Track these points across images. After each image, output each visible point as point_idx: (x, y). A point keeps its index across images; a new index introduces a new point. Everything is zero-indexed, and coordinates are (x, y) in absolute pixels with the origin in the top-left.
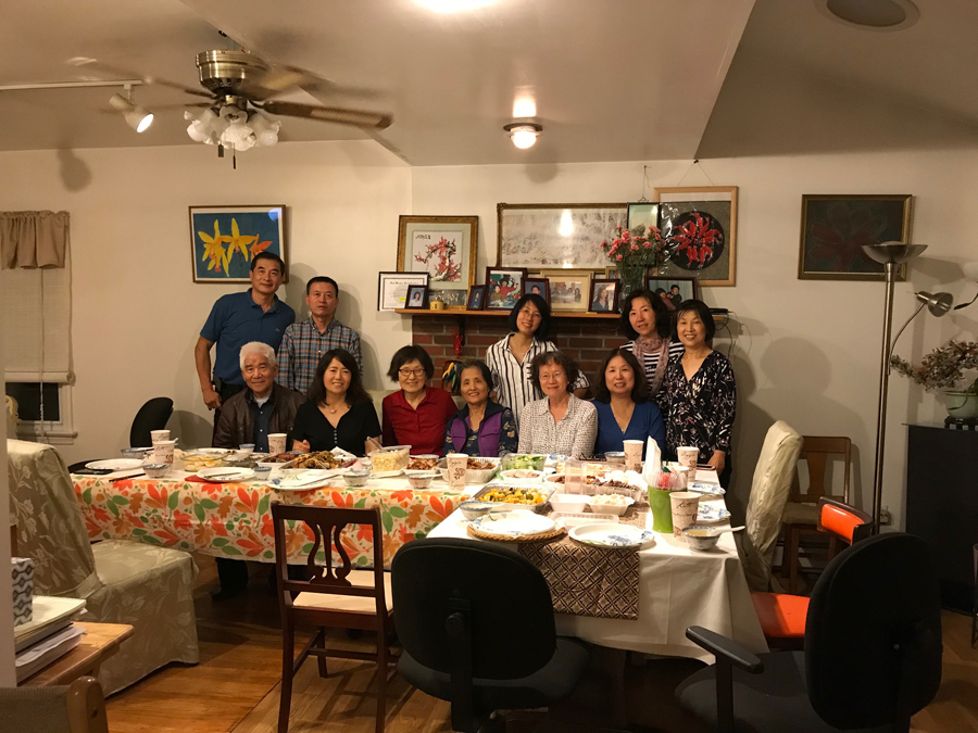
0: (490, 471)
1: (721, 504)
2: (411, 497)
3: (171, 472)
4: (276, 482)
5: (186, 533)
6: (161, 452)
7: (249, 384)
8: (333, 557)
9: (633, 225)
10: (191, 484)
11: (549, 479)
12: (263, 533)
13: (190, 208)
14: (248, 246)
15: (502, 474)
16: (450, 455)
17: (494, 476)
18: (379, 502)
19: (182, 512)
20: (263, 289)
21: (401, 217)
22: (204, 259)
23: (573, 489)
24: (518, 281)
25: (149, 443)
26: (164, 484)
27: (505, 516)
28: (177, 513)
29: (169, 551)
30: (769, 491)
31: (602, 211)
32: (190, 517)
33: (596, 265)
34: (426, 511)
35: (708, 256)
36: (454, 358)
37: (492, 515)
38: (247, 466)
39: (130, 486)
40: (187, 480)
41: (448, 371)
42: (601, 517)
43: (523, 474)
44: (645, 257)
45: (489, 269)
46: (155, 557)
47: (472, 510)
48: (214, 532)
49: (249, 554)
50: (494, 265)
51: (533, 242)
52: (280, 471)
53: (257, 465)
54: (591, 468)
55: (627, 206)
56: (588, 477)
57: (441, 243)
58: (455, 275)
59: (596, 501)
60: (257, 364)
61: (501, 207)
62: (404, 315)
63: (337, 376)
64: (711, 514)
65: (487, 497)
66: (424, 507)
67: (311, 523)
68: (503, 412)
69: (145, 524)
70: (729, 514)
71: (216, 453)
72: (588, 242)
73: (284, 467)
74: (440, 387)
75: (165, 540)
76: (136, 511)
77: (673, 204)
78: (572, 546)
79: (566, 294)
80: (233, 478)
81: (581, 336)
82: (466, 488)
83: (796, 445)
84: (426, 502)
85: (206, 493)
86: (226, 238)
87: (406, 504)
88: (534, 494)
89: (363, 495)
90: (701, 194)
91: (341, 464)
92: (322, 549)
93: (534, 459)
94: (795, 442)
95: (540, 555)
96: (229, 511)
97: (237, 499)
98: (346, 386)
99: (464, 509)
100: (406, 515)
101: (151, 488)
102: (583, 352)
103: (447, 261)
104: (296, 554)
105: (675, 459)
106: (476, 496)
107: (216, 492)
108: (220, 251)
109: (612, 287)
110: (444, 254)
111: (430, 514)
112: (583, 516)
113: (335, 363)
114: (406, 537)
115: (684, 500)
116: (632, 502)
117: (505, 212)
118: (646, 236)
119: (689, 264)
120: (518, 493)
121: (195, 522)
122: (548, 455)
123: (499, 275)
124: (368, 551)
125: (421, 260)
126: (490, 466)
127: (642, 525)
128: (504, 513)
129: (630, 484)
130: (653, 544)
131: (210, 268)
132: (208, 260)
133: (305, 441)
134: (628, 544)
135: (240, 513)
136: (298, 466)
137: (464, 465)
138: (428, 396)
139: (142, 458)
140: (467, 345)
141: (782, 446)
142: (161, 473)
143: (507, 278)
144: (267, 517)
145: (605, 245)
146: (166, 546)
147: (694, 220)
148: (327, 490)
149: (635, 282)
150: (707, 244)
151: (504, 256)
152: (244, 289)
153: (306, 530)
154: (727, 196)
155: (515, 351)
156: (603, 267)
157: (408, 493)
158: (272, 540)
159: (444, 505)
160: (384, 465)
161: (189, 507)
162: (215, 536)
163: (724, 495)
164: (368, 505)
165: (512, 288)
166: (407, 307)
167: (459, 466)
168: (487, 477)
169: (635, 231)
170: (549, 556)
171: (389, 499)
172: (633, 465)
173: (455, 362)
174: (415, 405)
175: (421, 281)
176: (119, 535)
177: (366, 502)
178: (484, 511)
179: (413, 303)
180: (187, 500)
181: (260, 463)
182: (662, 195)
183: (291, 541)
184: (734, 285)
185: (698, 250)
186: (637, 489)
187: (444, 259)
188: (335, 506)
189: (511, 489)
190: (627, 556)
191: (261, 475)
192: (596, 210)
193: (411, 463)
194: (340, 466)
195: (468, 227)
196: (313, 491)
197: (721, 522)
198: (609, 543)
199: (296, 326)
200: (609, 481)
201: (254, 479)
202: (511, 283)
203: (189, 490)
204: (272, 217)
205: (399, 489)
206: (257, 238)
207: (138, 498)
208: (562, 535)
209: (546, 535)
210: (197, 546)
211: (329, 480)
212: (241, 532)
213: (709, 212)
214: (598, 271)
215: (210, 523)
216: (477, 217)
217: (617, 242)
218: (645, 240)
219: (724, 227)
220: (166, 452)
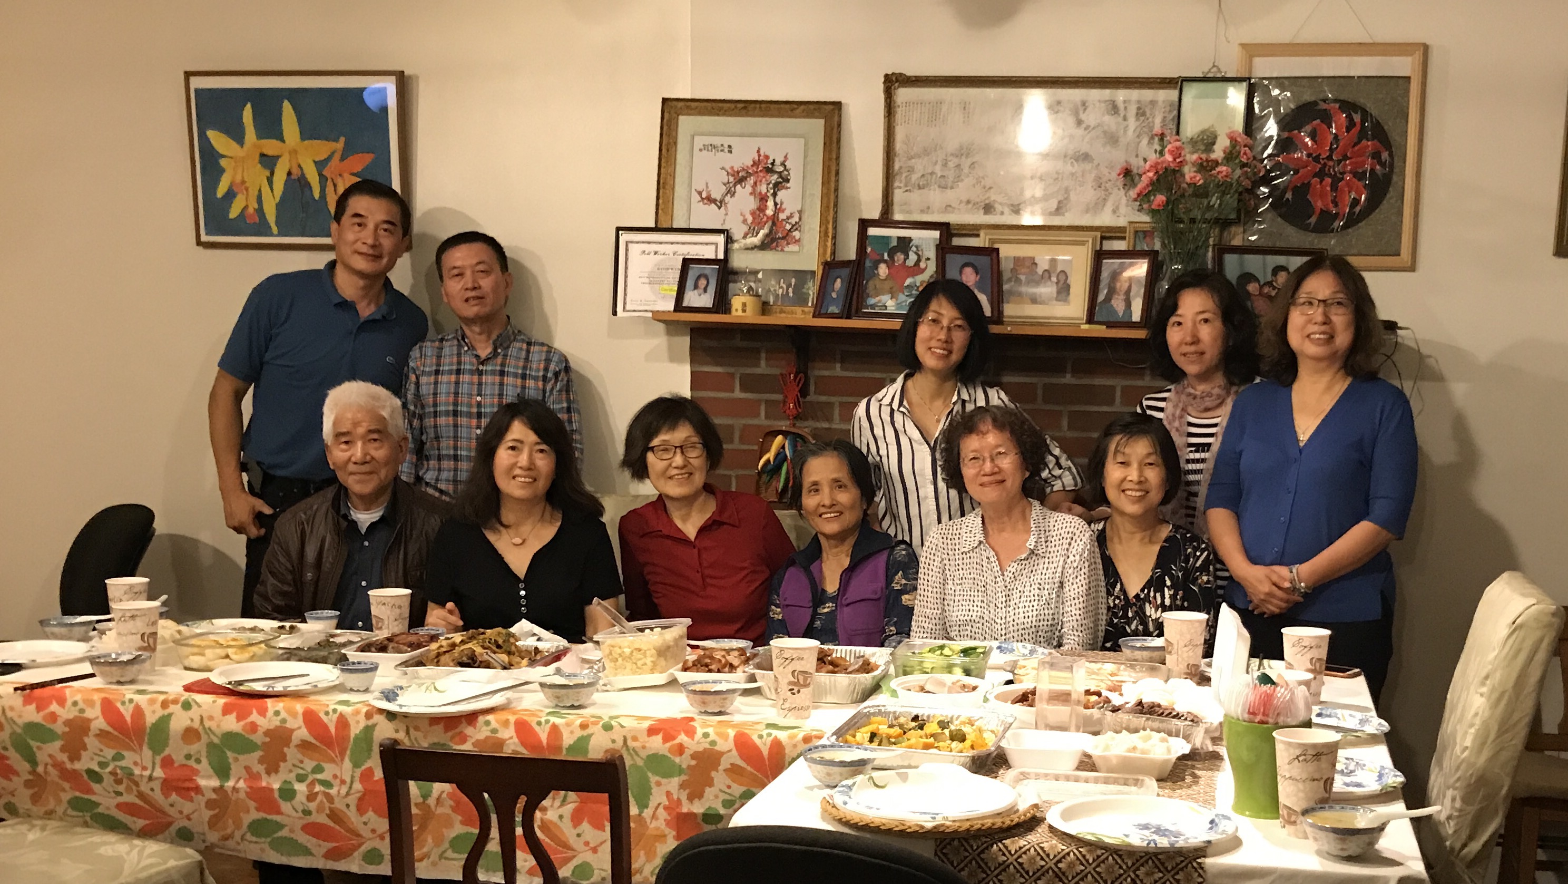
0: (869, 676)
1: (1381, 755)
2: (691, 733)
3: (153, 671)
4: (390, 695)
5: (188, 807)
6: (130, 625)
7: (341, 476)
8: (519, 864)
9: (1191, 127)
10: (200, 698)
11: (997, 697)
12: (361, 810)
13: (188, 75)
14: (320, 165)
15: (894, 683)
16: (777, 643)
17: (875, 688)
18: (620, 743)
19: (179, 759)
20: (361, 264)
21: (665, 101)
22: (220, 194)
23: (1052, 720)
24: (931, 253)
25: (102, 606)
26: (137, 698)
27: (904, 778)
28: (167, 763)
29: (152, 847)
30: (1485, 725)
31: (1121, 95)
32: (196, 772)
33: (1106, 219)
34: (725, 763)
35: (1356, 202)
36: (784, 425)
37: (875, 774)
38: (324, 660)
39: (62, 702)
40: (188, 688)
41: (770, 455)
42: (1116, 781)
43: (942, 684)
44: (1215, 201)
45: (864, 224)
46: (120, 860)
47: (832, 763)
48: (252, 804)
49: (330, 855)
50: (875, 214)
51: (966, 163)
52: (398, 673)
53: (344, 658)
54: (1091, 673)
55: (1178, 83)
56: (1088, 692)
57: (755, 164)
58: (787, 236)
59: (1107, 748)
60: (361, 430)
61: (893, 82)
62: (670, 325)
63: (523, 459)
64: (1359, 776)
65: (863, 735)
66: (721, 754)
67: (469, 789)
68: (893, 548)
69: (96, 787)
70: (1401, 779)
71: (253, 629)
72: (1088, 166)
73: (405, 664)
74: (752, 490)
75: (140, 823)
76: (74, 757)
77: (1280, 82)
78: (1054, 846)
79: (1037, 283)
80: (292, 685)
81: (1068, 379)
82: (814, 713)
83: (1549, 625)
84: (726, 744)
85: (232, 718)
86: (271, 146)
87: (681, 749)
88: (967, 729)
89: (583, 726)
90: (1345, 59)
91: (535, 657)
92: (494, 846)
93: (966, 652)
94: (1547, 619)
95: (983, 866)
96: (284, 758)
97: (303, 733)
98: (542, 485)
99: (814, 761)
100: (681, 771)
101: (108, 707)
102: (1072, 414)
103: (770, 203)
104: (434, 857)
105: (1277, 654)
106: (840, 733)
107: (255, 717)
108: (256, 176)
109: (1139, 269)
110: (763, 188)
111: (734, 771)
112: (1077, 780)
113: (518, 430)
114: (681, 820)
115: (1305, 747)
116: (1186, 749)
117: (903, 94)
118: (1218, 153)
119: (1313, 220)
120: (932, 728)
121: (208, 782)
122: (995, 644)
123: (887, 239)
124: (595, 850)
125: (710, 200)
126: (866, 667)
127: (1209, 801)
128: (903, 769)
129: (1180, 708)
130: (1234, 843)
131: (234, 213)
132: (230, 195)
133: (450, 605)
134: (1181, 843)
135: (309, 765)
136: (437, 660)
137: (810, 663)
138: (721, 509)
139: (85, 639)
140: (812, 397)
141: (1516, 627)
142: (131, 672)
143: (904, 244)
144: (369, 772)
145: (1127, 173)
146: (146, 834)
147: (1326, 118)
148: (503, 716)
149: (1191, 256)
150: (1355, 174)
151: (898, 195)
152: (318, 261)
153: (458, 803)
154: (1401, 66)
155: (917, 411)
156: (1121, 222)
157: (686, 724)
158: (383, 825)
159: (765, 752)
160: (631, 660)
161: (194, 748)
162: (255, 815)
163: (1386, 735)
164: (597, 750)
165: (916, 269)
166: (679, 306)
167: (798, 666)
168: (859, 689)
169: (1193, 142)
170: (1004, 866)
171: (643, 738)
172: (1183, 667)
173: (785, 434)
174: (690, 528)
175: (711, 248)
176: (37, 810)
177: (593, 742)
178: (858, 766)
179: (694, 299)
180: (190, 734)
181: (352, 655)
182: (1257, 61)
183: (423, 827)
184: (1412, 268)
185: (1334, 187)
186: (1195, 721)
187: (763, 199)
188: (525, 753)
189: (915, 718)
190: (1177, 869)
191: (353, 680)
192: (1106, 93)
193: (691, 657)
194: (533, 663)
195: (817, 126)
196: (471, 717)
197: (1385, 796)
198: (1137, 839)
199: (429, 348)
200: (1133, 701)
201: (339, 688)
202: (913, 258)
203: (194, 713)
204: (371, 102)
205: (663, 715)
206: (340, 145)
207: (79, 727)
208: (1032, 822)
209: (998, 822)
210: (213, 837)
211: (509, 694)
212: (312, 806)
213: (1361, 101)
214: (1108, 233)
215: (241, 784)
216: (838, 105)
217: (1155, 166)
218: (1217, 163)
219: (1394, 137)
220: (140, 625)
